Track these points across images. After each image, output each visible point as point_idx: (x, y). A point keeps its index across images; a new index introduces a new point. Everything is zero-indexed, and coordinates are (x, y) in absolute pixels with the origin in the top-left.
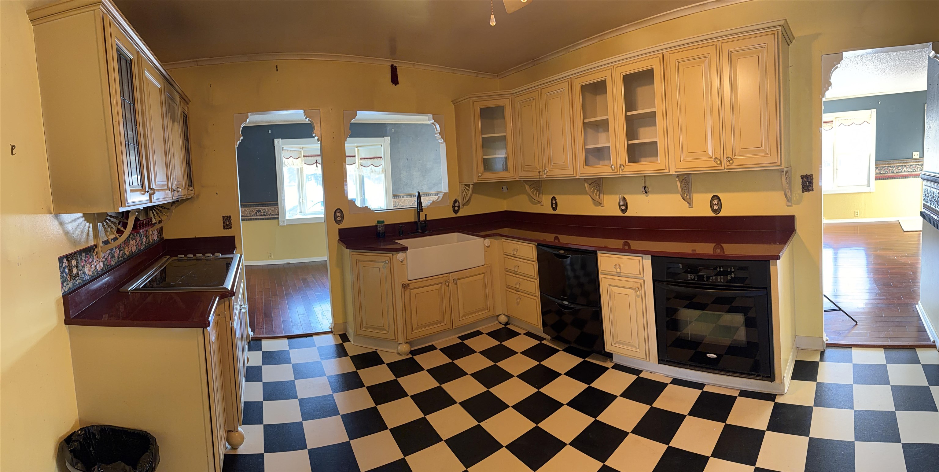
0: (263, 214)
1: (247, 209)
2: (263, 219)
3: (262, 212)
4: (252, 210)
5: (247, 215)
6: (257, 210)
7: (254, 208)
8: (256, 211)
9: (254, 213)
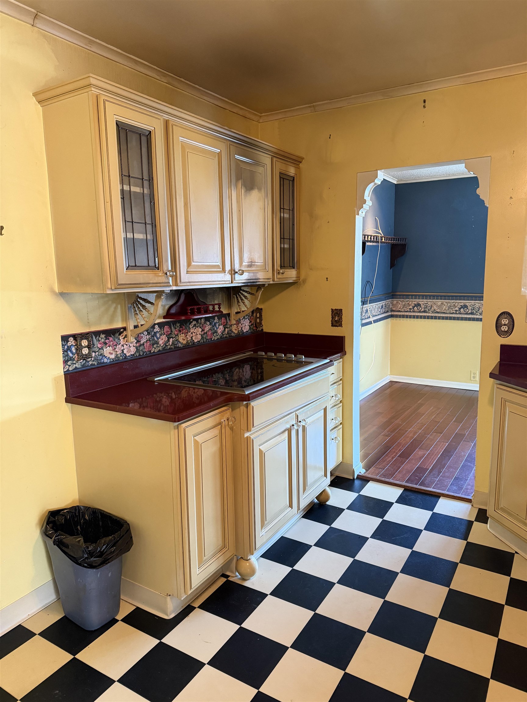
0: (470, 312)
1: (446, 302)
2: (470, 319)
3: (470, 308)
4: (454, 304)
5: (444, 311)
6: (461, 304)
7: (457, 301)
8: (459, 307)
9: (457, 309)
